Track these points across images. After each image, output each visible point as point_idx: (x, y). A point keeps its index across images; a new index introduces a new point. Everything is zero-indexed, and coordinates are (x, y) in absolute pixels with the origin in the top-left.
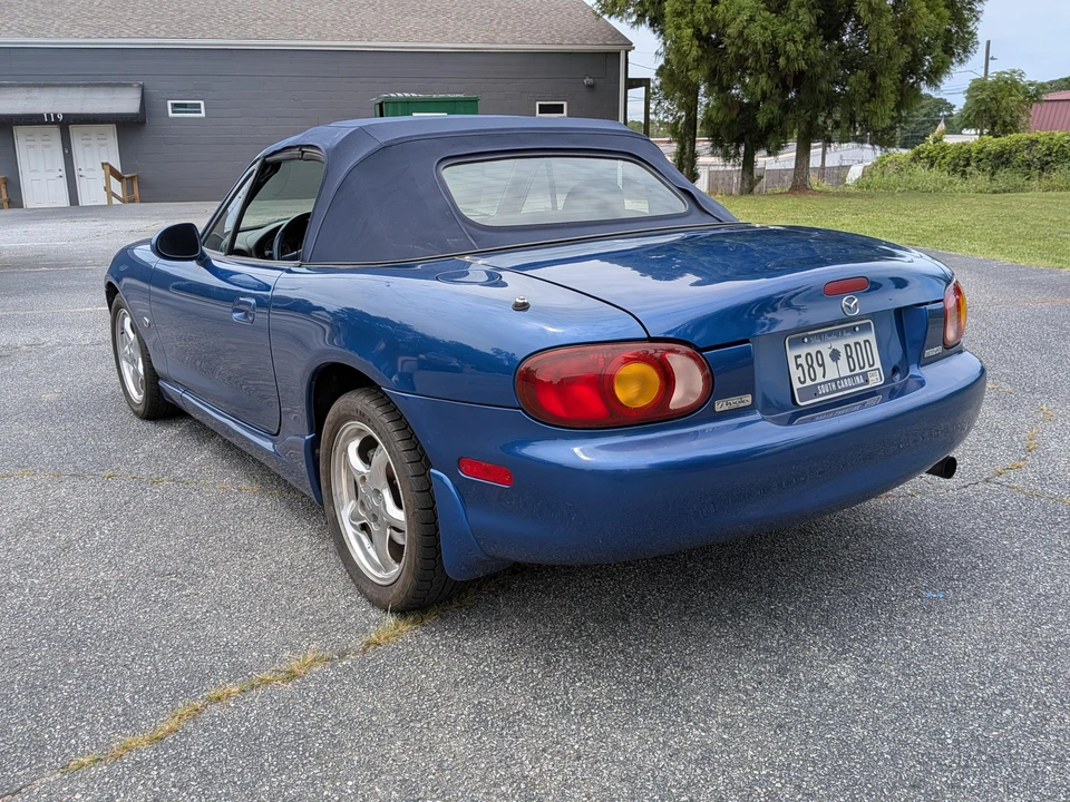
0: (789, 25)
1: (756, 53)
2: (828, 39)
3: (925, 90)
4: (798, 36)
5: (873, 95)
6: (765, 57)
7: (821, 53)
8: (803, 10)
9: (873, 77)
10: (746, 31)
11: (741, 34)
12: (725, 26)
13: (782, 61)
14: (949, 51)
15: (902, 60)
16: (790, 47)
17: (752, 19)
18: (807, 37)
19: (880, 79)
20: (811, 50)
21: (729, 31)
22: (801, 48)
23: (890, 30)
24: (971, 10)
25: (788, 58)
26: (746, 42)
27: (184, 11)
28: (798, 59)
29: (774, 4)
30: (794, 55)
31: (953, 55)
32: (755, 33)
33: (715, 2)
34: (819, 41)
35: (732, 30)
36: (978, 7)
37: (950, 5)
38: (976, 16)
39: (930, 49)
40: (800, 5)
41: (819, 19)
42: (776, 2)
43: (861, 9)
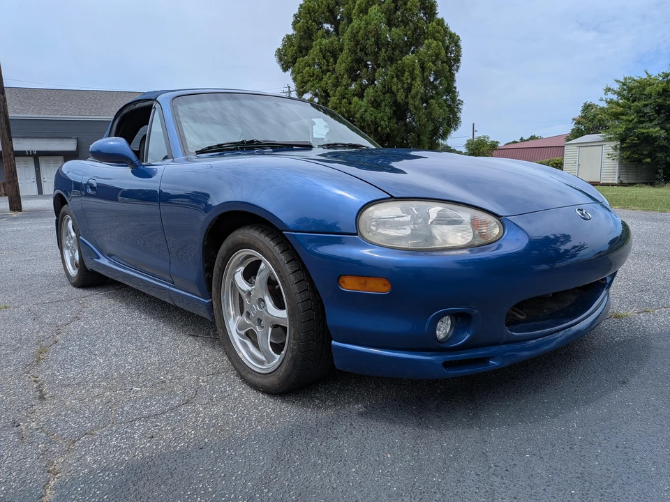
0: (382, 114)
1: (369, 125)
2: (398, 120)
3: (441, 141)
4: (386, 118)
5: (419, 144)
6: (372, 128)
7: (396, 125)
8: (386, 108)
9: (418, 136)
10: (364, 116)
11: (362, 117)
12: (355, 114)
13: (379, 129)
14: (449, 125)
15: (430, 129)
16: (382, 123)
17: (366, 111)
18: (390, 119)
19: (421, 137)
20: (391, 124)
21: (357, 116)
22: (387, 123)
23: (424, 116)
24: (458, 108)
25: (382, 128)
26: (364, 120)
27: (98, 103)
28: (386, 128)
29: (375, 105)
30: (384, 126)
31: (451, 127)
32: (368, 117)
33: (350, 103)
34: (395, 120)
35: (358, 115)
36: (460, 107)
37: (449, 106)
38: (460, 111)
39: (442, 124)
40: (386, 106)
41: (394, 111)
42: (376, 104)
43: (411, 107)
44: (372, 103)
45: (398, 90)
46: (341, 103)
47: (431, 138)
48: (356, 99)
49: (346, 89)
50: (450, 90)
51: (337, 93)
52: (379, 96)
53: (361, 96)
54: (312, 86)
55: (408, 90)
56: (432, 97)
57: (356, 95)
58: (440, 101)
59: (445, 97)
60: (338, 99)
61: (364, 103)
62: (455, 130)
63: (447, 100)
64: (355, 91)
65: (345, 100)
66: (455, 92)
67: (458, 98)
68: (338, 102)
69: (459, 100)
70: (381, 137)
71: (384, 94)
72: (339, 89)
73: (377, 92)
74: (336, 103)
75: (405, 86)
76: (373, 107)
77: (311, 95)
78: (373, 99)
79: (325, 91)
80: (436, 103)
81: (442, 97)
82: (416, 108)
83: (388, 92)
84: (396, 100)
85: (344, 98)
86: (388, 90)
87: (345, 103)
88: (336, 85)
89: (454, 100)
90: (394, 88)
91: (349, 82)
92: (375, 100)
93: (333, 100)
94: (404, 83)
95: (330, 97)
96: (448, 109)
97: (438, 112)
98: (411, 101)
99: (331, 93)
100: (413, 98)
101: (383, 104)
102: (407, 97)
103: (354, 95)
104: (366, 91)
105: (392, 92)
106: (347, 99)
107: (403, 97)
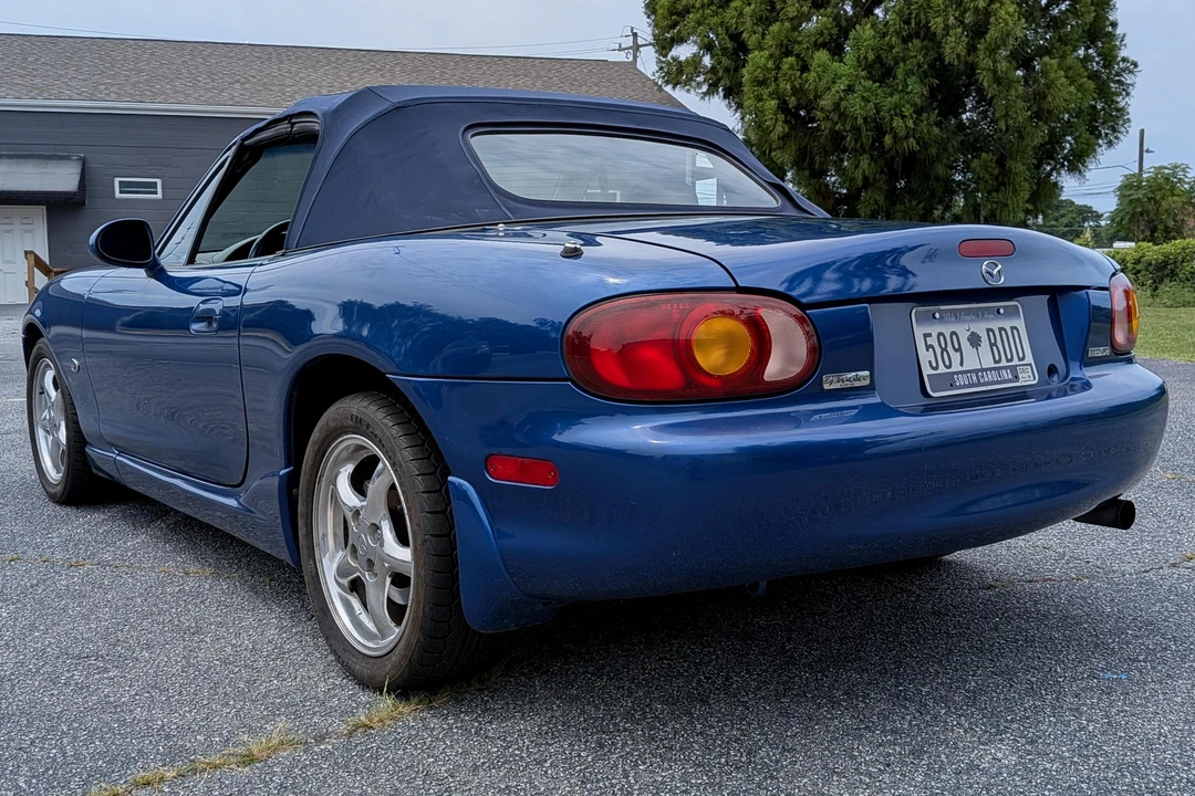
0: (896, 97)
1: (856, 130)
2: (944, 113)
4: (908, 110)
5: (1003, 184)
6: (867, 135)
7: (936, 130)
8: (912, 80)
9: (1001, 162)
10: (843, 104)
11: (837, 106)
12: (817, 97)
13: (888, 140)
14: (1094, 132)
15: (1037, 142)
16: (897, 122)
17: (850, 89)
18: (919, 111)
19: (1010, 164)
20: (924, 127)
21: (822, 103)
22: (910, 124)
23: (1021, 104)
24: (1120, 83)
25: (895, 137)
26: (843, 116)
28: (907, 137)
29: (877, 72)
30: (902, 133)
31: (1099, 136)
32: (855, 106)
33: (805, 68)
34: (934, 116)
35: (826, 102)
36: (1128, 79)
37: (1094, 76)
38: (1125, 89)
39: (1069, 127)
40: (909, 73)
41: (932, 91)
42: (880, 70)
43: (984, 79)
44: (869, 67)
45: (947, 28)
46: (778, 68)
47: (1038, 167)
48: (822, 56)
49: (795, 28)
50: (1099, 32)
51: (769, 40)
52: (892, 47)
53: (837, 51)
54: (699, 24)
55: (978, 31)
56: (1047, 51)
57: (824, 45)
58: (1070, 60)
59: (1081, 52)
60: (771, 56)
61: (846, 67)
62: (1110, 144)
63: (1087, 58)
64: (822, 34)
65: (791, 59)
66: (1111, 36)
67: (1123, 53)
68: (770, 64)
69: (1124, 60)
70: (889, 164)
71: (905, 41)
72: (775, 28)
73: (885, 35)
74: (765, 68)
75: (969, 18)
76: (871, 77)
77: (695, 49)
78: (871, 56)
79: (736, 37)
80: (1060, 67)
81: (1075, 49)
82: (998, 80)
83: (917, 35)
84: (940, 58)
85: (788, 53)
86: (916, 29)
87: (791, 67)
88: (764, 21)
89: (1109, 58)
90: (937, 23)
91: (805, 9)
92: (878, 58)
93: (757, 58)
94: (966, 11)
95: (746, 51)
96: (1091, 85)
97: (1064, 94)
98: (984, 61)
99: (752, 41)
100: (992, 51)
101: (900, 72)
102: (972, 49)
103: (817, 46)
104: (852, 34)
105: (930, 36)
106: (798, 56)
107: (961, 49)
